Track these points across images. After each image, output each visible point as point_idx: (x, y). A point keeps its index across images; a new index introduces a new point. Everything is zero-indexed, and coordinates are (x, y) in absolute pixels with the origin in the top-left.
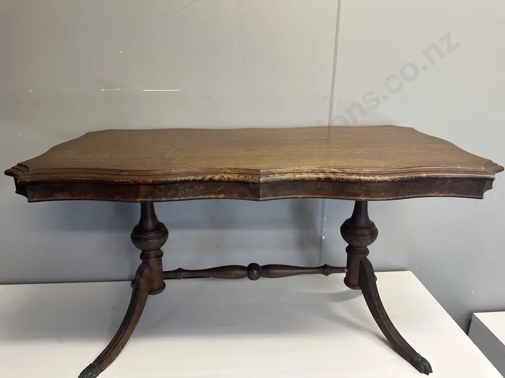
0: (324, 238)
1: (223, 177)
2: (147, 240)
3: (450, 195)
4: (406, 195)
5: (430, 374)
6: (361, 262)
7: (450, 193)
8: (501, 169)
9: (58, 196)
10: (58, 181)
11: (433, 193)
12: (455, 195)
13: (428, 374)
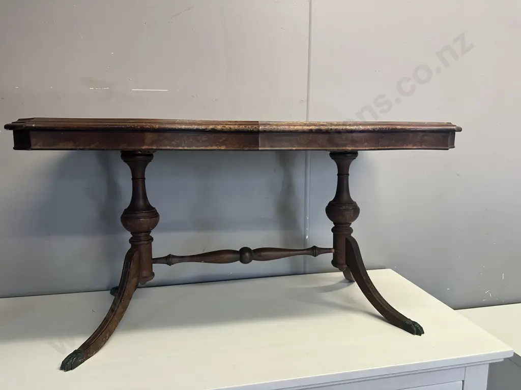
0: (307, 237)
1: (225, 127)
2: (138, 218)
3: (422, 148)
4: (385, 147)
5: (422, 335)
6: (346, 239)
7: (421, 146)
8: (460, 130)
9: (62, 145)
10: (64, 128)
11: (407, 145)
12: (426, 147)
13: (420, 335)
